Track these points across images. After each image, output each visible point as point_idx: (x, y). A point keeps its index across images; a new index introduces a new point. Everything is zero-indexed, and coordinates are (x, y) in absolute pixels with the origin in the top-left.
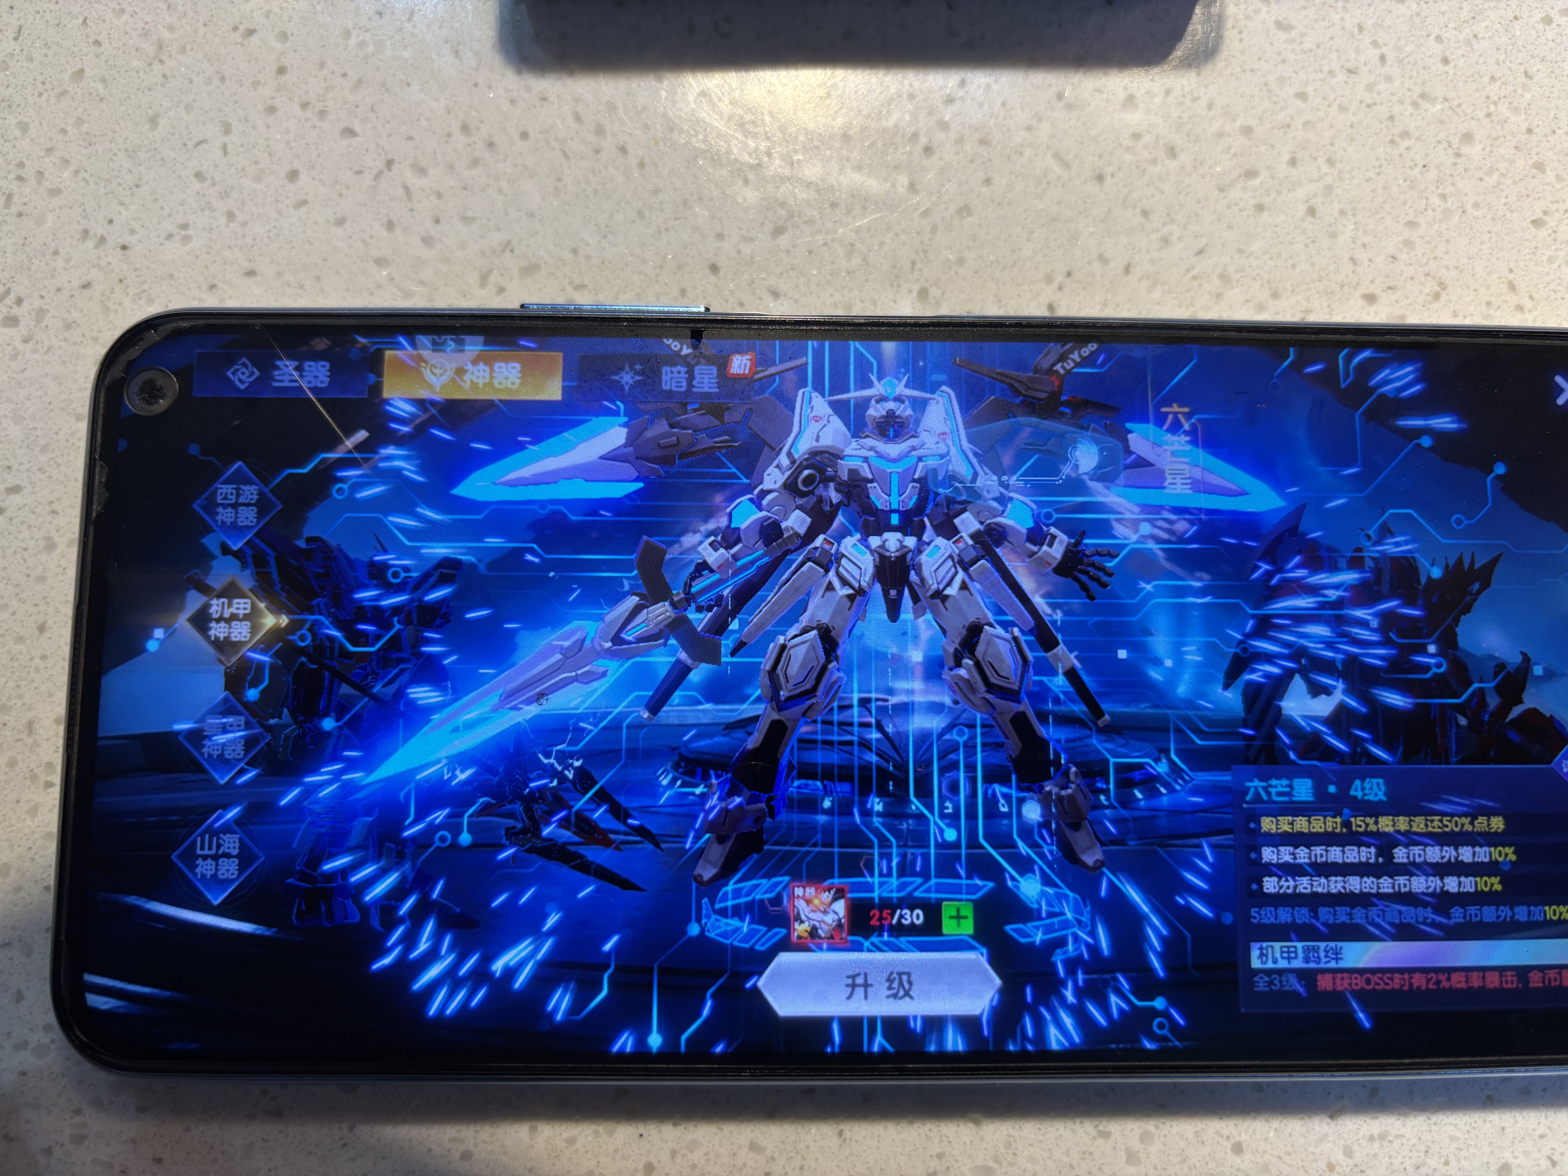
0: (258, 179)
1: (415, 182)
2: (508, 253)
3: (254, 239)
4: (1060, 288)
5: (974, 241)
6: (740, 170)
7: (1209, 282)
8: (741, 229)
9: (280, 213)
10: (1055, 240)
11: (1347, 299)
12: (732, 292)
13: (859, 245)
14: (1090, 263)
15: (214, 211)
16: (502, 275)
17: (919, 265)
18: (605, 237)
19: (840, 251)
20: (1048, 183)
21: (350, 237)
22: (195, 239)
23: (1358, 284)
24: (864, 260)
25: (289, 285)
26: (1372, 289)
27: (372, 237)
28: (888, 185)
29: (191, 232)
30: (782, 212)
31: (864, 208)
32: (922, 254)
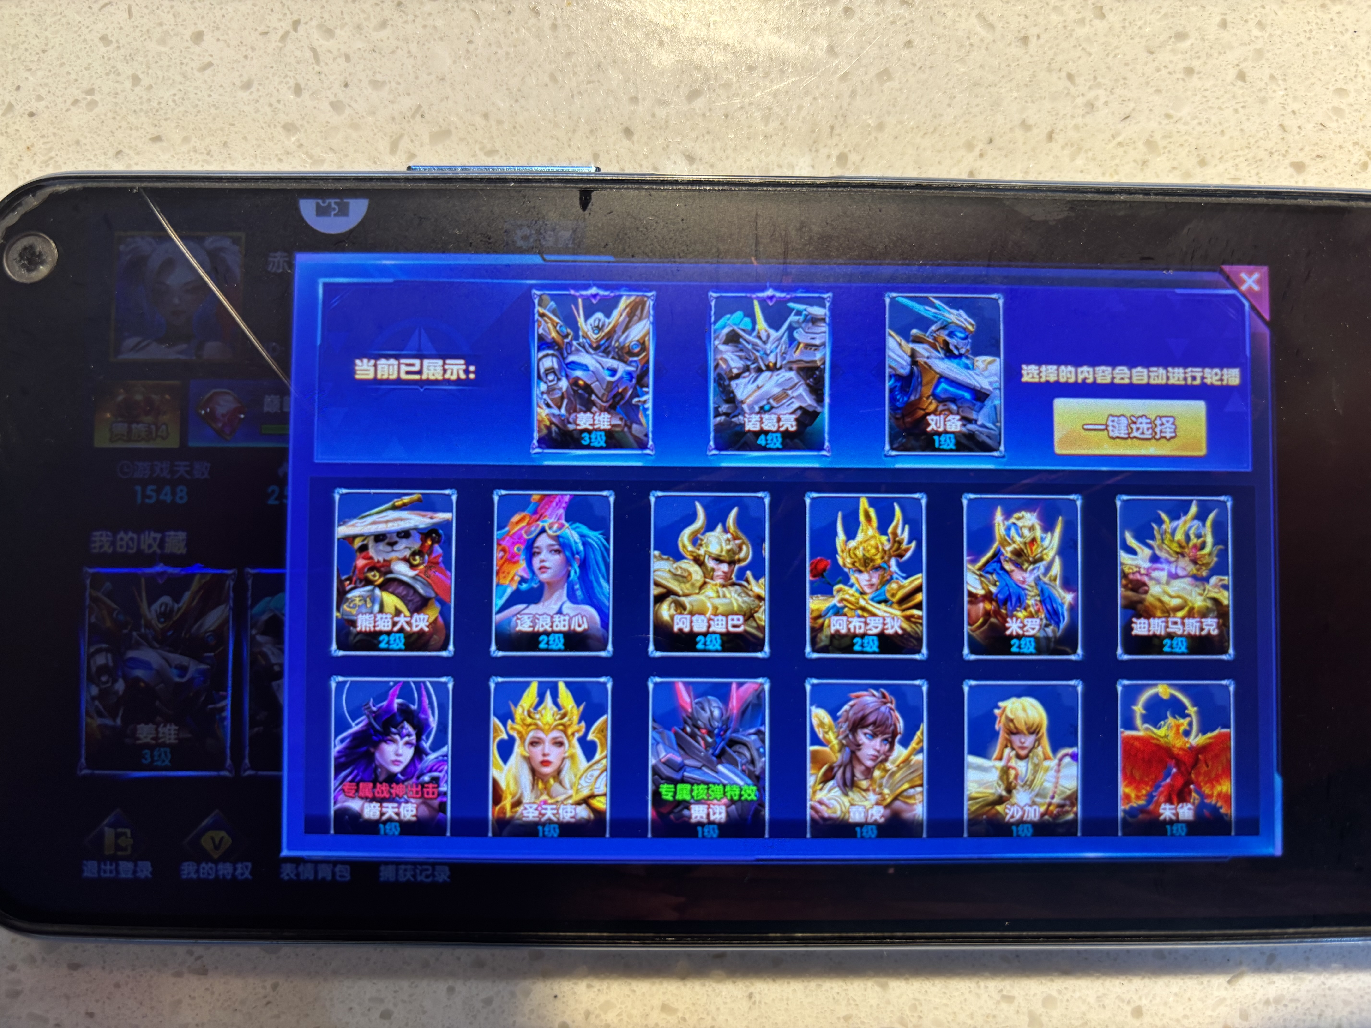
0: (162, 42)
1: (323, 44)
2: (418, 116)
3: (159, 103)
4: (981, 155)
5: (894, 106)
6: (654, 32)
7: (1135, 149)
8: (655, 92)
9: (185, 77)
10: (977, 105)
11: (1276, 167)
12: (646, 157)
13: (776, 109)
14: (1011, 129)
15: (119, 74)
16: (412, 141)
17: (837, 131)
18: (517, 101)
19: (758, 115)
20: (971, 45)
21: (257, 101)
22: (100, 104)
23: (1287, 151)
24: (781, 124)
25: (195, 151)
26: (1301, 157)
27: (279, 101)
28: (807, 47)
29: (97, 97)
30: (698, 75)
31: (782, 71)
32: (841, 119)
